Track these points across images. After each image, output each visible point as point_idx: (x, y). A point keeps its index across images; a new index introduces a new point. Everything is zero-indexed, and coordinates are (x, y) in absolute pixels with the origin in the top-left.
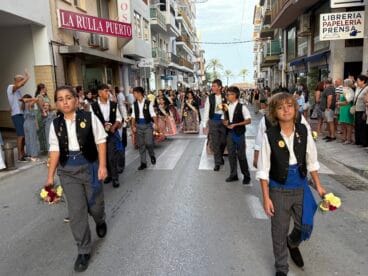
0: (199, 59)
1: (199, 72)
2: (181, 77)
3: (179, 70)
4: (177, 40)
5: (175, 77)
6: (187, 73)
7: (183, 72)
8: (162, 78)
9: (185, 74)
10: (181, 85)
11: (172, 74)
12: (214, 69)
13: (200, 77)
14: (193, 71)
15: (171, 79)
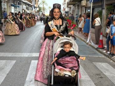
1: (36, 5)
2: (24, 7)
3: (24, 3)
5: (21, 6)
6: (29, 5)
8: (12, 5)
9: (27, 5)
10: (25, 11)
11: (19, 4)
12: (43, 5)
13: (36, 8)
14: (32, 5)
15: (19, 7)
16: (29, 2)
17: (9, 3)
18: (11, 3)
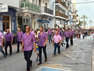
0: (74, 14)
1: (74, 20)
4: (56, 3)
8: (39, 21)
9: (62, 21)
10: (58, 26)
11: (49, 20)
12: (84, 19)
13: (74, 23)
14: (67, 19)
16: (61, 16)
17: (34, 19)
18: (38, 19)
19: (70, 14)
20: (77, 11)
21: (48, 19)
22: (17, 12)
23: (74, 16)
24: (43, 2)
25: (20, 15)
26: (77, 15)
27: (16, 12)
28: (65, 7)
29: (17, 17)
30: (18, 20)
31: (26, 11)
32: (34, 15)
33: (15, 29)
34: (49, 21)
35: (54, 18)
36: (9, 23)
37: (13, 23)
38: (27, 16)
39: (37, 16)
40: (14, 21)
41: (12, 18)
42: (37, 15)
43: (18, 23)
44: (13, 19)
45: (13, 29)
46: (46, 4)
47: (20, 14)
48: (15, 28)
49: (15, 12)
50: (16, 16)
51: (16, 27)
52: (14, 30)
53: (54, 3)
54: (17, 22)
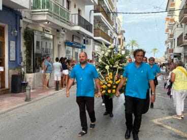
0: (120, 37)
1: (119, 47)
2: (97, 48)
3: (95, 41)
4: (95, 12)
7: (99, 42)
8: (67, 43)
11: (84, 43)
15: (84, 47)
18: (65, 39)
19: (115, 35)
20: (124, 32)
21: (83, 41)
22: (24, 19)
23: (120, 40)
24: (75, 7)
25: (30, 27)
26: (124, 39)
27: (22, 19)
28: (109, 22)
29: (22, 31)
30: (25, 37)
31: (45, 18)
32: (58, 31)
33: (18, 57)
34: (84, 45)
35: (92, 40)
36: (4, 43)
37: (13, 44)
38: (43, 30)
39: (64, 33)
40: (16, 39)
41: (10, 30)
42: (64, 31)
43: (25, 44)
44: (12, 33)
45: (13, 58)
46: (79, 11)
47: (28, 23)
48: (18, 55)
49: (18, 17)
50: (20, 28)
51: (21, 54)
52: (14, 60)
53: (93, 11)
54: (22, 41)
